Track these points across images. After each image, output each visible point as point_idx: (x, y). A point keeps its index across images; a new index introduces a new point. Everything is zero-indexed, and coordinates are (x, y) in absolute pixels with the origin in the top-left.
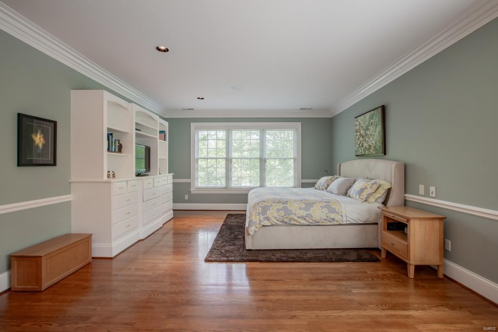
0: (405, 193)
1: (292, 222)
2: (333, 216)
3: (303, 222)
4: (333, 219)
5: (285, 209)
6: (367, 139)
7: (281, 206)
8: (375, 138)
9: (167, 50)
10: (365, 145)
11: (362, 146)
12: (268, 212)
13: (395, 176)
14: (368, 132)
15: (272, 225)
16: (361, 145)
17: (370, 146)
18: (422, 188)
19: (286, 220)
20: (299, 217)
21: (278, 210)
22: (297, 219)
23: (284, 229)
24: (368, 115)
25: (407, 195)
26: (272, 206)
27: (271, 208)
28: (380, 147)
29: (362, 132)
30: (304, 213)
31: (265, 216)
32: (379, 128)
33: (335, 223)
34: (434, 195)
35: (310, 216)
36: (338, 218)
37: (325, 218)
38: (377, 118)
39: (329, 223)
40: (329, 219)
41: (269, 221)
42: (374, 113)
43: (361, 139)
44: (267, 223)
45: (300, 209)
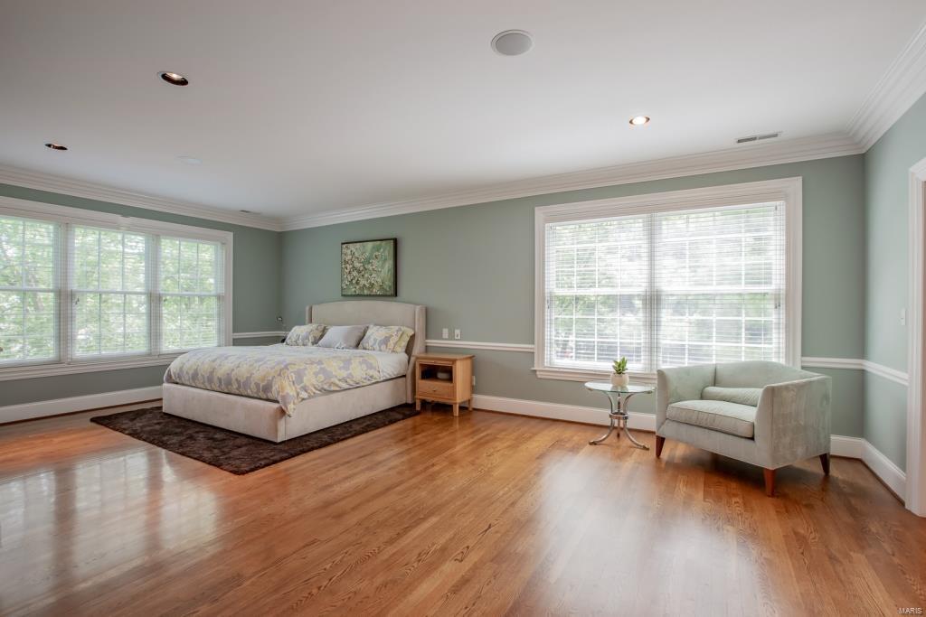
0: (427, 337)
1: (333, 388)
2: (371, 372)
3: (345, 386)
4: (372, 377)
5: (323, 371)
6: (366, 275)
7: (316, 368)
8: (382, 274)
9: (184, 82)
10: (363, 282)
11: (357, 283)
12: (305, 378)
13: (419, 320)
14: (369, 267)
15: (310, 397)
16: (354, 282)
17: (372, 285)
18: (445, 332)
19: (326, 387)
20: (340, 380)
21: (316, 374)
22: (337, 382)
23: (323, 399)
24: (370, 245)
25: (428, 341)
26: (306, 369)
27: (306, 372)
28: (390, 287)
29: (357, 265)
30: (344, 374)
31: (302, 385)
32: (389, 264)
33: (374, 381)
34: (459, 337)
35: (350, 376)
36: (375, 374)
37: (365, 376)
38: (387, 253)
39: (369, 383)
40: (368, 377)
41: (306, 391)
42: (380, 245)
43: (355, 273)
44: (304, 395)
45: (340, 368)
